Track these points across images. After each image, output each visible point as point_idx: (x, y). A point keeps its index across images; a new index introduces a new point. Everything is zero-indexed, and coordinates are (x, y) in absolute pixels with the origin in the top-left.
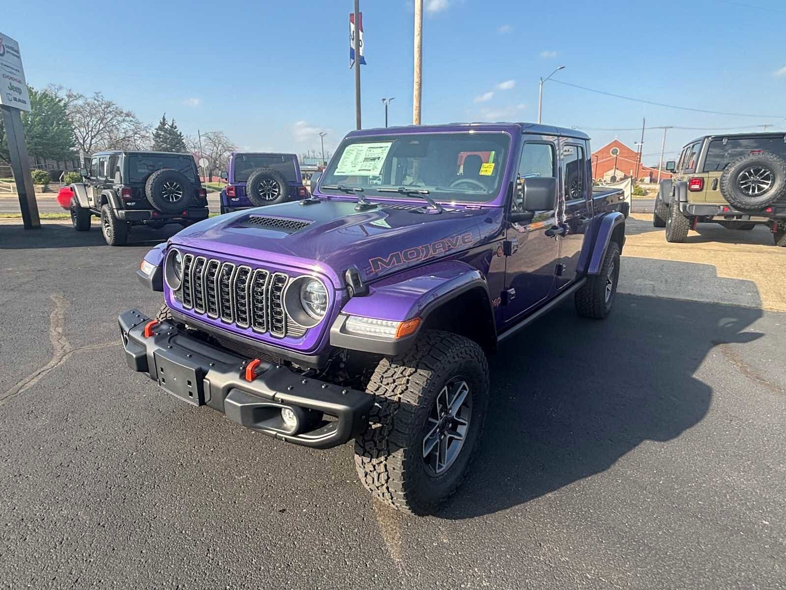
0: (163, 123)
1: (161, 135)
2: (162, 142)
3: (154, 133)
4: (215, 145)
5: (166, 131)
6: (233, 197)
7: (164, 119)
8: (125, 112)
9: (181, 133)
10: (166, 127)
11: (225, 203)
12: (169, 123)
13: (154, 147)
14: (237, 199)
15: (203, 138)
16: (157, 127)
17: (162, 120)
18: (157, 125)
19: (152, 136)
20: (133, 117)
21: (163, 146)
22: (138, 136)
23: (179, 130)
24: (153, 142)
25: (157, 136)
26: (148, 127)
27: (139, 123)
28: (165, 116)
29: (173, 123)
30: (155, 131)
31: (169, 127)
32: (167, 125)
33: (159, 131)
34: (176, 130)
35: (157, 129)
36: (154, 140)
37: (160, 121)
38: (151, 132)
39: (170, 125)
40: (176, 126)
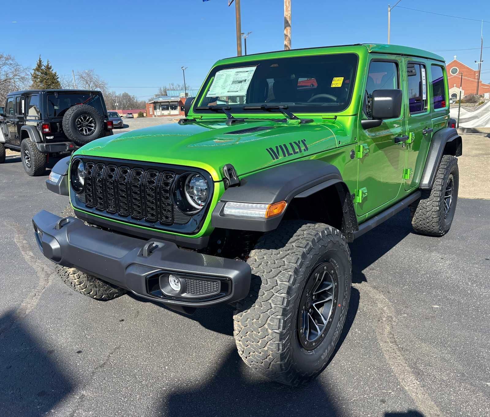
0: (40, 65)
1: (38, 75)
2: (39, 82)
3: (32, 73)
4: (87, 83)
5: (42, 72)
7: (40, 61)
8: (5, 56)
9: (56, 73)
10: (43, 67)
12: (45, 63)
13: (33, 86)
16: (35, 68)
17: (38, 62)
18: (35, 66)
19: (30, 77)
20: (13, 60)
22: (18, 77)
24: (32, 82)
25: (35, 77)
26: (26, 69)
27: (18, 65)
28: (41, 58)
29: (48, 63)
30: (33, 72)
31: (45, 68)
32: (43, 66)
33: (36, 72)
34: (51, 70)
35: (35, 70)
36: (32, 80)
37: (37, 63)
38: (30, 74)
39: (45, 66)
40: (51, 67)
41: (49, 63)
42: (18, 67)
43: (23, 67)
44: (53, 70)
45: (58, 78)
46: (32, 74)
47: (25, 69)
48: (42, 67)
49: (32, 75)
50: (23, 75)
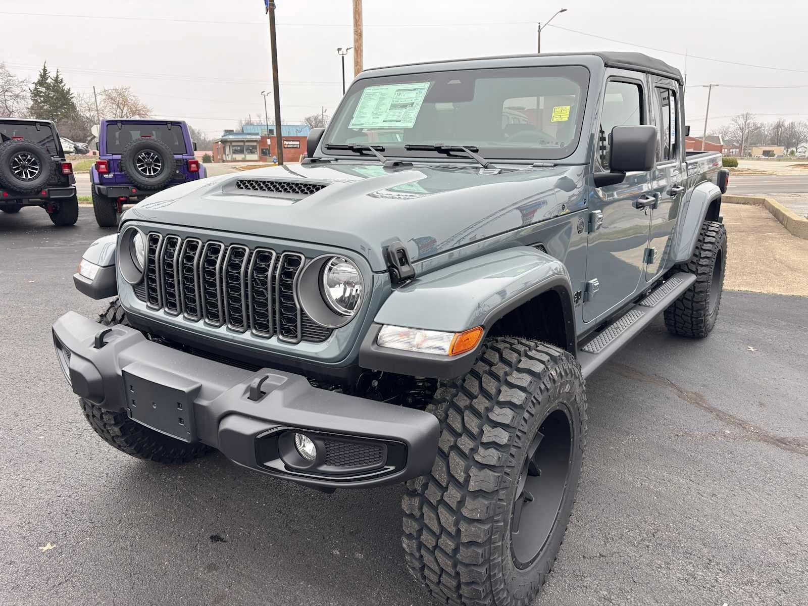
0: (44, 76)
1: (41, 92)
2: (43, 102)
5: (48, 87)
6: (106, 173)
7: (45, 70)
9: (69, 90)
10: (49, 81)
11: (97, 180)
12: (52, 74)
14: (111, 176)
15: (99, 98)
16: (36, 81)
17: (42, 72)
18: (36, 78)
19: (29, 94)
21: (45, 107)
22: (10, 94)
23: (67, 85)
24: (31, 103)
25: (36, 93)
26: (23, 82)
27: (10, 76)
28: (46, 66)
29: (57, 75)
30: (33, 87)
31: (52, 81)
32: (49, 78)
33: (38, 87)
34: (63, 84)
35: (36, 84)
36: (32, 100)
37: (40, 73)
38: (28, 89)
39: (53, 79)
40: (62, 80)
41: (59, 74)
42: (9, 78)
43: (17, 79)
44: (64, 85)
45: (72, 98)
46: (31, 89)
47: (21, 82)
48: (47, 80)
49: (31, 91)
50: (17, 91)
